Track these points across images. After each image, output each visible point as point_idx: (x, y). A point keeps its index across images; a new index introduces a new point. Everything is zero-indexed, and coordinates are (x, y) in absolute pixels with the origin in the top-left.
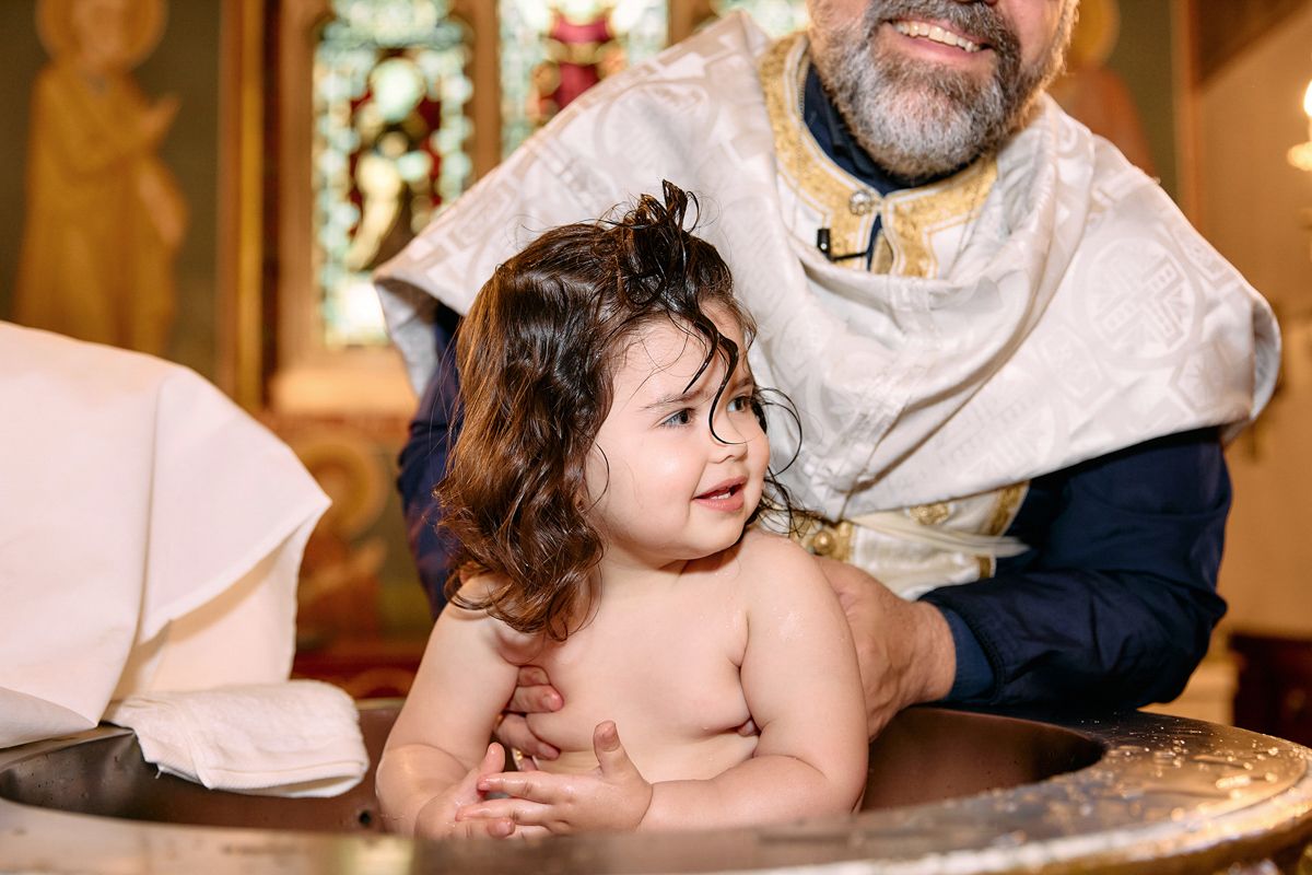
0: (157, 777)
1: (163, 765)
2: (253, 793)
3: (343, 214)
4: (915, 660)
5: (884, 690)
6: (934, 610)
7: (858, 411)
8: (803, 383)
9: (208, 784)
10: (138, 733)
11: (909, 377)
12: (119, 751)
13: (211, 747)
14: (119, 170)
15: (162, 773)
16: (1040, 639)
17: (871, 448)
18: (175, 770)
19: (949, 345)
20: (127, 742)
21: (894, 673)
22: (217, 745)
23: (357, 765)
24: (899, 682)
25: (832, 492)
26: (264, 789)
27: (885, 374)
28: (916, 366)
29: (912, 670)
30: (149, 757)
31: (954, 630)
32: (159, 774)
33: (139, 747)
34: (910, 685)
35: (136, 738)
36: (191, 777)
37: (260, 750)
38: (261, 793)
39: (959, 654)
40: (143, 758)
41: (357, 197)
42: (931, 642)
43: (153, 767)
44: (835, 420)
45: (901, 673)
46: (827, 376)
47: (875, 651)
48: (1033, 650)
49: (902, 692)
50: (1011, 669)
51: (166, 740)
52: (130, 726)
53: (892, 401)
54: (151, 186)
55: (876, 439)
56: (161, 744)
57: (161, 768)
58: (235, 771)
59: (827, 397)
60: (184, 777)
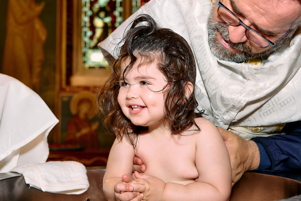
0: (29, 188)
1: (31, 184)
2: (57, 193)
3: (89, 33)
4: (248, 158)
5: (239, 168)
6: (254, 143)
7: (232, 104)
8: (215, 94)
9: (44, 190)
10: (24, 175)
11: (248, 95)
12: (18, 181)
13: (44, 180)
14: (30, 21)
15: (31, 187)
16: (285, 154)
17: (236, 113)
18: (34, 186)
19: (261, 85)
20: (21, 178)
21: (242, 163)
22: (46, 179)
23: (86, 186)
24: (244, 165)
25: (224, 124)
26: (59, 192)
27: (241, 93)
28: (251, 90)
29: (248, 161)
30: (27, 182)
31: (260, 150)
32: (30, 187)
33: (24, 179)
34: (247, 165)
35: (24, 177)
36: (39, 188)
37: (58, 181)
38: (59, 193)
39: (261, 157)
40: (25, 182)
41: (93, 28)
42: (253, 153)
43: (28, 185)
44: (226, 105)
45: (244, 163)
46: (223, 93)
47: (236, 157)
48: (284, 157)
49: (245, 167)
50: (277, 163)
51: (32, 177)
52: (22, 173)
53: (242, 102)
54: (38, 25)
55: (238, 111)
56: (30, 179)
57: (31, 186)
58: (51, 187)
59: (222, 99)
60: (37, 188)
